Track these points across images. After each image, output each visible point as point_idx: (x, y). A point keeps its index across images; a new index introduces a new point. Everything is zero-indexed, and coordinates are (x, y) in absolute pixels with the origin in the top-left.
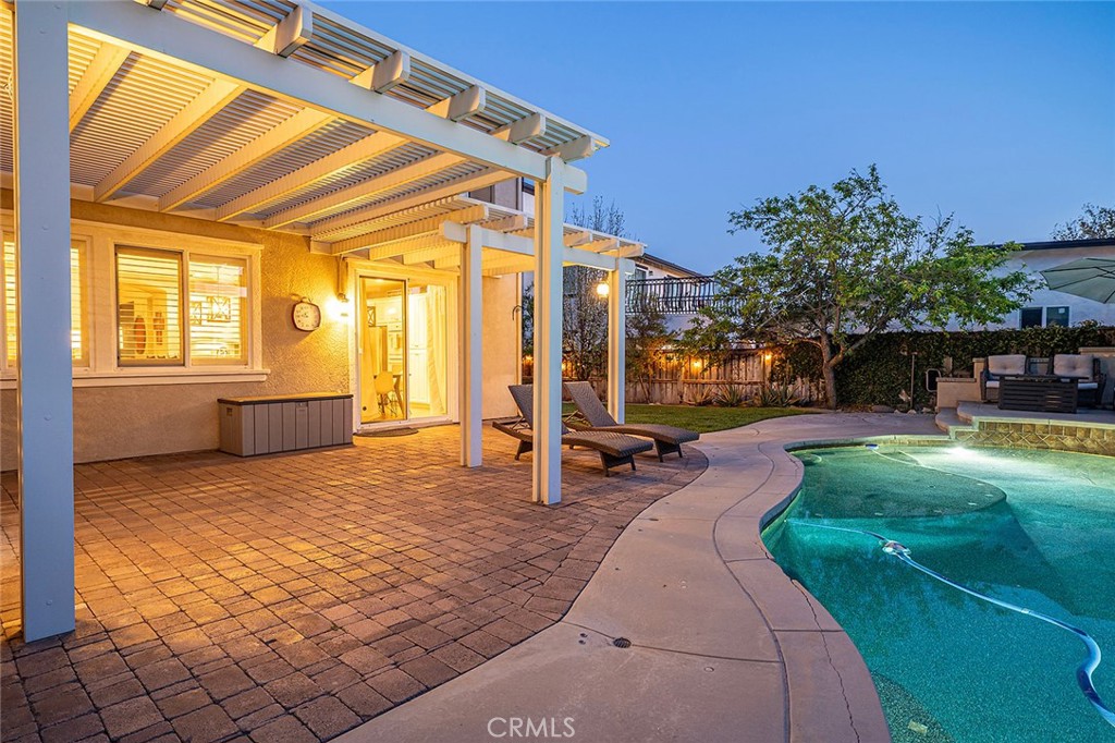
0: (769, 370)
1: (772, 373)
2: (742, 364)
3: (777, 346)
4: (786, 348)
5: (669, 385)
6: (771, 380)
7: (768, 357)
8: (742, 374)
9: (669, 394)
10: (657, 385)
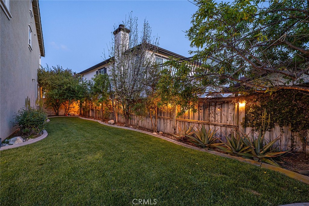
0: (242, 116)
1: (246, 119)
2: (218, 110)
3: (251, 95)
4: (261, 96)
5: (168, 121)
6: (245, 125)
7: (242, 105)
8: (218, 118)
9: (168, 126)
10: (162, 120)
